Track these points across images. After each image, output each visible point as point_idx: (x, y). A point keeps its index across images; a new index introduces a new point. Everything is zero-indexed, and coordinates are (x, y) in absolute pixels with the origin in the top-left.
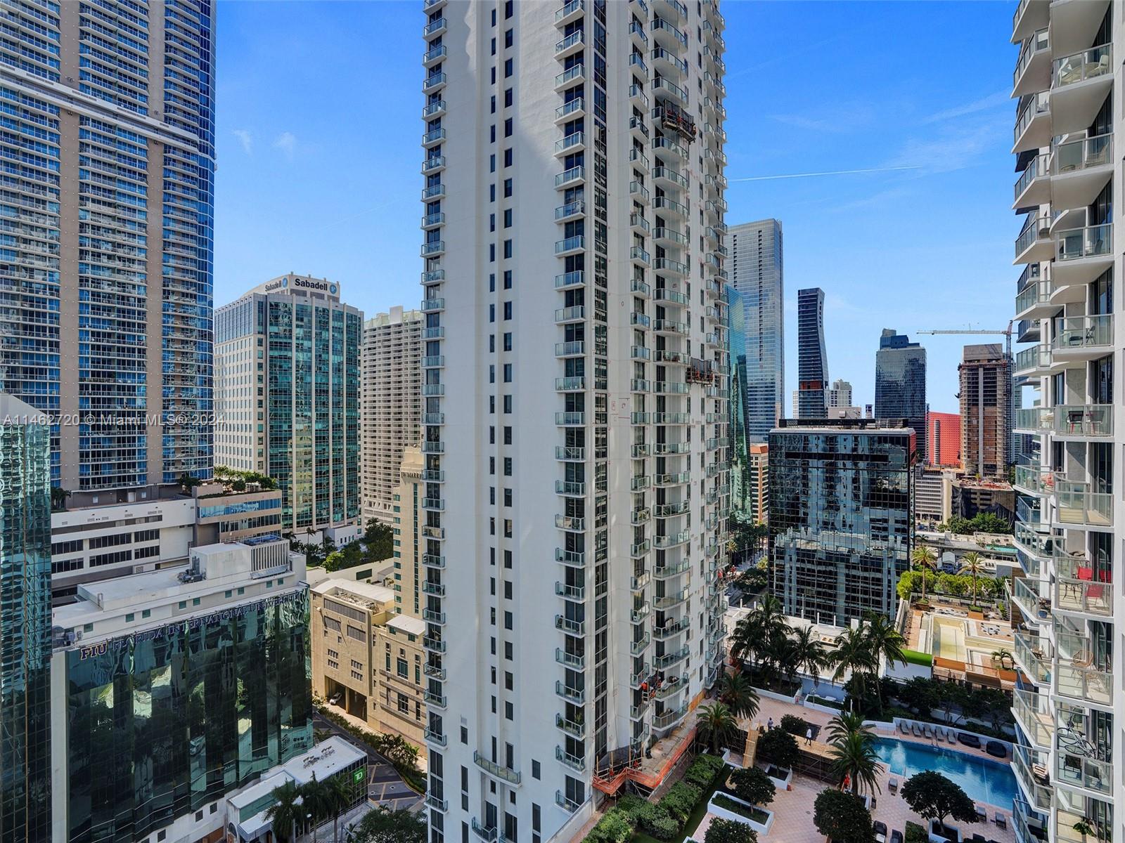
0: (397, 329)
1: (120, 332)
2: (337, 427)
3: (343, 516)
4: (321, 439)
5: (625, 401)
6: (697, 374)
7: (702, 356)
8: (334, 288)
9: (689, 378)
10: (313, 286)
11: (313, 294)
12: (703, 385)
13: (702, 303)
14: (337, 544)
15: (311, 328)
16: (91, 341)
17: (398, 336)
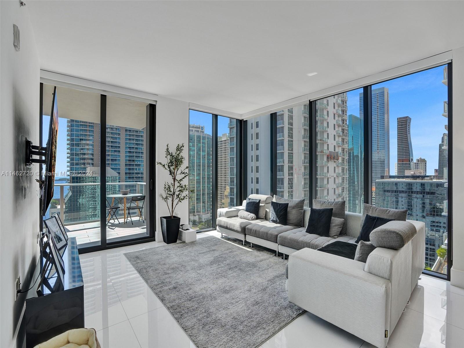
0: (225, 142)
1: (136, 147)
2: (204, 178)
3: (205, 210)
4: (198, 182)
5: (300, 168)
6: (332, 157)
7: (335, 150)
8: (202, 128)
9: (328, 159)
10: (195, 128)
11: (195, 131)
12: (335, 162)
13: (335, 129)
14: (203, 220)
15: (194, 143)
16: (128, 150)
17: (225, 144)
